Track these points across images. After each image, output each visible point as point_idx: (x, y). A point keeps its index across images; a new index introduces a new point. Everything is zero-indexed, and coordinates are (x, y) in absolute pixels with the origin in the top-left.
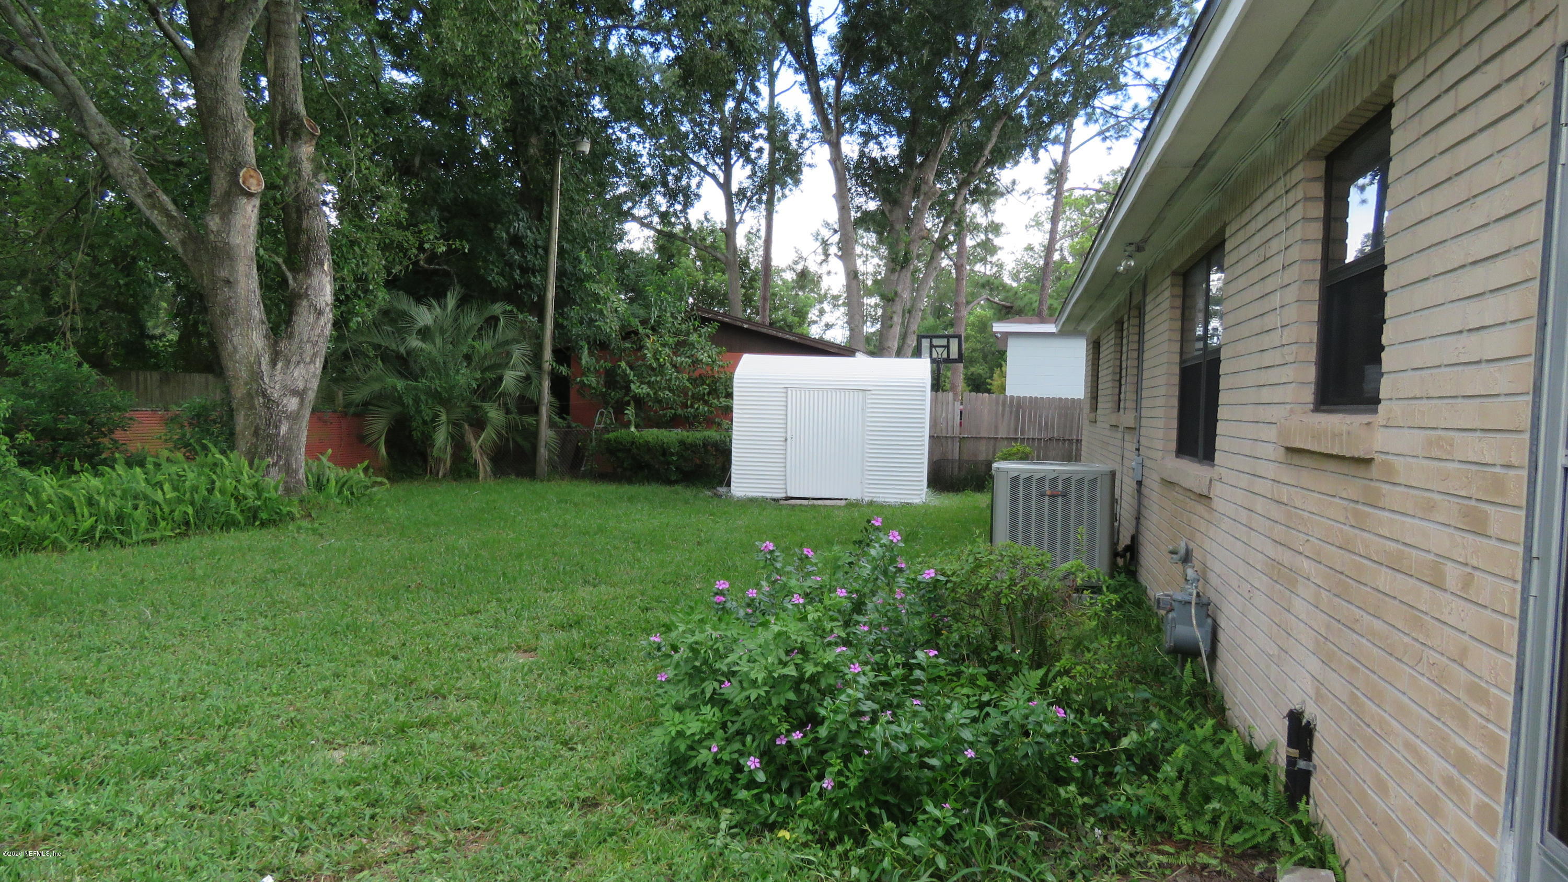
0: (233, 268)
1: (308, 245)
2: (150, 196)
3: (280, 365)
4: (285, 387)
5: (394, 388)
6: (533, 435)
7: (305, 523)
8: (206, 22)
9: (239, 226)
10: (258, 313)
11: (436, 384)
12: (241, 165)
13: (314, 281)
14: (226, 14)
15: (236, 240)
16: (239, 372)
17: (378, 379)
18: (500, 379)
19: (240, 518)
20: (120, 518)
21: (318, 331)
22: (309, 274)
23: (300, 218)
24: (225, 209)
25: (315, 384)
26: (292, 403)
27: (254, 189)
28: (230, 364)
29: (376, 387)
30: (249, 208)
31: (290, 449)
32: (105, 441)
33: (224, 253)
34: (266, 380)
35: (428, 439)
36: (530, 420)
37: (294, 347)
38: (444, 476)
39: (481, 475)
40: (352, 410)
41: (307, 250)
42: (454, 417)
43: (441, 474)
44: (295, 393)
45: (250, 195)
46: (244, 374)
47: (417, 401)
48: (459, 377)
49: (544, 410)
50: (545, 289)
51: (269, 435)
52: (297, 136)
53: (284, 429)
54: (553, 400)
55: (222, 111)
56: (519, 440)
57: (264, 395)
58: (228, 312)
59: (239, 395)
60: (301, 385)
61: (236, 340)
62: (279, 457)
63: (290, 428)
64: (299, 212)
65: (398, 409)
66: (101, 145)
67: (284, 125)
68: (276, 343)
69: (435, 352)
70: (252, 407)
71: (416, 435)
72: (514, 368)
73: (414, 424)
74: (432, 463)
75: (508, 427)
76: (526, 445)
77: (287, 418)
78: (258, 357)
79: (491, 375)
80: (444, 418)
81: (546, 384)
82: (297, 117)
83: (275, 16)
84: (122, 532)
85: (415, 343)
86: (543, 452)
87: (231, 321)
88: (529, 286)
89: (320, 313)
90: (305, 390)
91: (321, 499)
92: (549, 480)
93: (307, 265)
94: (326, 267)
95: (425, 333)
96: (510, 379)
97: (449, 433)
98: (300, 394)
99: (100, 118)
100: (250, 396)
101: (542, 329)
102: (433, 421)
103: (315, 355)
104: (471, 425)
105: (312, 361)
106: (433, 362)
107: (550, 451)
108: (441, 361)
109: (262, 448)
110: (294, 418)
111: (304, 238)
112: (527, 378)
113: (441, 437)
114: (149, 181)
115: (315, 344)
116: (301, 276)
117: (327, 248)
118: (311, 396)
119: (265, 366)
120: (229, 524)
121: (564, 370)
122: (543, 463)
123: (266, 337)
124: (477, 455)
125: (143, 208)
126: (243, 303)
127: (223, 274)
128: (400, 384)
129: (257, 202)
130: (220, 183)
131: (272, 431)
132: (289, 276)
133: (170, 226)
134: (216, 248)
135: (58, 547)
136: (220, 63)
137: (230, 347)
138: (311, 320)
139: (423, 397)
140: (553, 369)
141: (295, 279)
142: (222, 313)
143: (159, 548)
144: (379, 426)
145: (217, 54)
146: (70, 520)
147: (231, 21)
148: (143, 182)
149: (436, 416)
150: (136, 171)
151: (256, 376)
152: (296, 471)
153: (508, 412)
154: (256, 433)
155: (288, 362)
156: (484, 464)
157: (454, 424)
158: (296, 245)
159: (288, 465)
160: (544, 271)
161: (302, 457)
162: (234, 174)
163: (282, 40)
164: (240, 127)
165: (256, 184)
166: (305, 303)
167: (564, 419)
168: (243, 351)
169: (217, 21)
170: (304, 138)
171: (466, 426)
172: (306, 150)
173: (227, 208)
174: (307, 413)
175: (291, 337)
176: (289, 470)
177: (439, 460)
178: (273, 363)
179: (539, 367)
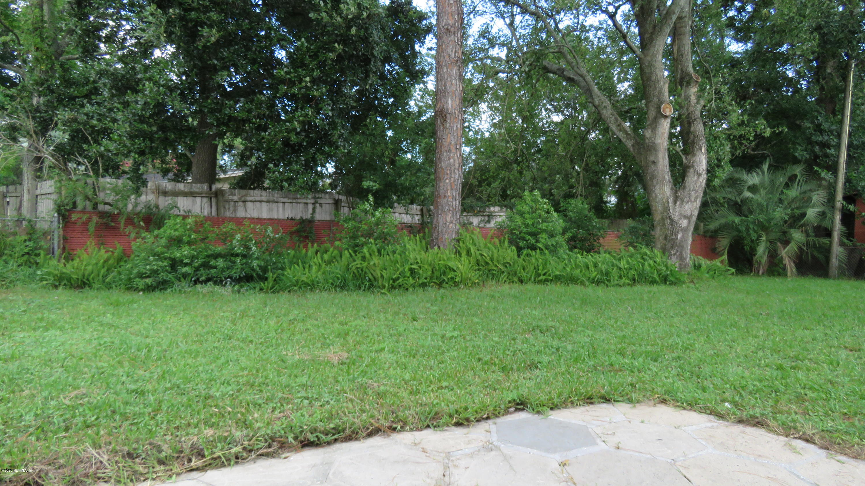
0: (657, 156)
1: (694, 140)
2: (619, 125)
3: (678, 203)
4: (680, 214)
5: (734, 222)
6: (827, 251)
7: (691, 285)
8: (647, 36)
9: (660, 134)
10: (668, 177)
11: (762, 218)
12: (662, 103)
13: (697, 158)
14: (657, 29)
15: (659, 140)
16: (657, 208)
17: (724, 216)
18: (804, 215)
19: (658, 279)
20: (607, 274)
21: (698, 184)
22: (694, 155)
23: (689, 126)
24: (654, 126)
25: (696, 213)
26: (684, 223)
27: (668, 114)
28: (653, 204)
29: (723, 221)
30: (665, 124)
31: (682, 247)
32: (595, 243)
33: (652, 148)
34: (671, 211)
35: (753, 251)
36: (826, 241)
37: (686, 193)
38: (763, 274)
39: (789, 274)
40: (708, 235)
41: (693, 142)
42: (770, 238)
43: (761, 272)
44: (686, 217)
45: (666, 117)
46: (660, 208)
47: (748, 228)
48: (776, 213)
49: (836, 236)
50: (838, 157)
51: (672, 239)
52: (688, 84)
53: (680, 236)
54: (843, 228)
55: (654, 77)
56: (816, 254)
57: (670, 218)
58: (653, 177)
59: (657, 219)
60: (689, 213)
61: (656, 192)
62: (677, 251)
63: (683, 236)
64: (689, 123)
65: (735, 233)
66: (599, 105)
67: (682, 79)
68: (676, 191)
69: (760, 199)
70: (664, 225)
71: (747, 248)
72: (814, 206)
73: (746, 242)
74: (756, 265)
75: (807, 244)
76: (820, 257)
77: (682, 230)
78: (668, 199)
79: (798, 212)
80: (764, 238)
81: (838, 217)
82: (688, 74)
83: (678, 25)
84: (608, 280)
85: (747, 194)
86: (834, 262)
87: (655, 182)
88: (827, 156)
89: (700, 175)
90: (691, 215)
91: (699, 274)
92: (838, 279)
93: (693, 150)
94: (703, 151)
95: (753, 189)
96: (811, 213)
97: (767, 248)
98: (689, 218)
99: (599, 93)
100: (663, 219)
101: (836, 181)
102: (757, 239)
103: (697, 197)
104: (781, 243)
105: (695, 200)
106: (759, 204)
107: (839, 261)
108: (765, 204)
109: (668, 246)
110: (685, 230)
111: (691, 136)
112: (823, 214)
113: (761, 250)
114: (619, 119)
115: (697, 191)
116: (689, 157)
117: (704, 140)
118: (694, 219)
119: (671, 204)
120: (653, 282)
121: (851, 208)
122: (834, 269)
123: (672, 189)
124: (786, 261)
125: (616, 132)
126: (660, 172)
127: (652, 158)
128: (737, 220)
129: (669, 120)
130: (652, 112)
131: (674, 237)
132: (683, 157)
133: (627, 139)
134: (648, 146)
135: (582, 283)
136: (653, 54)
137: (654, 195)
138: (695, 179)
139: (751, 226)
140: (843, 207)
141: (686, 158)
142: (651, 178)
143: (623, 289)
144: (724, 243)
145: (652, 50)
146: (587, 273)
147: (659, 32)
148: (616, 119)
149: (760, 236)
150: (613, 115)
151: (666, 209)
152: (685, 259)
153: (808, 235)
154: (666, 238)
155: (682, 201)
156: (790, 266)
157: (770, 242)
158: (687, 141)
159: (681, 254)
160: (838, 147)
161: (688, 252)
162: (659, 107)
163: (682, 37)
164: (662, 83)
165: (668, 111)
166: (692, 170)
167: (851, 241)
168: (660, 196)
169: (652, 34)
170: (692, 84)
171: (779, 244)
172: (693, 90)
173: (654, 125)
174: (692, 228)
175: (684, 188)
176: (681, 258)
177: (759, 263)
178: (675, 202)
179: (833, 207)
